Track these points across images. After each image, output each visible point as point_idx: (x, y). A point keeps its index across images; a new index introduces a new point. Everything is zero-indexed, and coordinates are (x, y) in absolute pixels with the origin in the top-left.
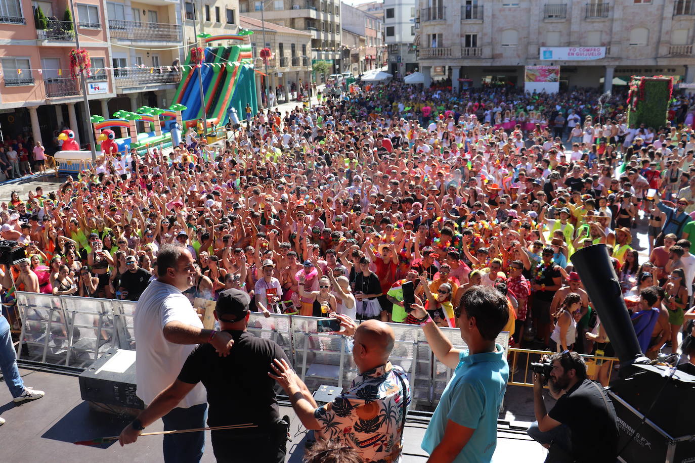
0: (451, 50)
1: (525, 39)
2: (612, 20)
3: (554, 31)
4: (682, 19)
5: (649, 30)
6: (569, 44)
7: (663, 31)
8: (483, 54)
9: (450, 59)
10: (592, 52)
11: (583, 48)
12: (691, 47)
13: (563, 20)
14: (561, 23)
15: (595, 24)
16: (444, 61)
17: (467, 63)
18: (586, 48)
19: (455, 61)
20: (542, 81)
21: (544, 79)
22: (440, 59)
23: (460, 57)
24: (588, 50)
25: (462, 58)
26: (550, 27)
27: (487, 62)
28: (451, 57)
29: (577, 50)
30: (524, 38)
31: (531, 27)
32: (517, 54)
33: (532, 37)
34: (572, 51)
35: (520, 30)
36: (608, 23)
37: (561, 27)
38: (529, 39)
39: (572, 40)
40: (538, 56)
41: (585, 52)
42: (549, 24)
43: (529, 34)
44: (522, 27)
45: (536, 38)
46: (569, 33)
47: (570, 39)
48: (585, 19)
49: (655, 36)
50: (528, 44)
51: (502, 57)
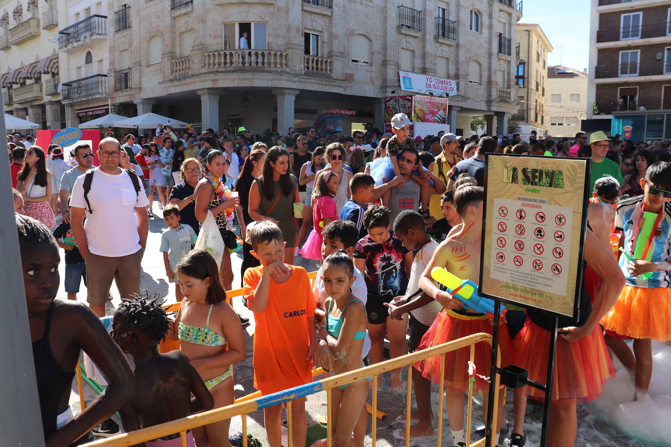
0: (286, 56)
1: (379, 56)
2: (458, 46)
3: (407, 49)
4: (503, 58)
5: (480, 65)
6: (424, 71)
7: (493, 69)
8: (334, 72)
9: (287, 73)
10: (446, 85)
11: (438, 78)
12: (510, 92)
13: (419, 35)
14: (415, 37)
15: (444, 47)
16: (276, 76)
17: (313, 85)
18: (440, 79)
19: (296, 79)
20: (431, 122)
21: (432, 119)
22: (267, 72)
23: (303, 73)
24: (442, 83)
25: (305, 74)
26: (404, 41)
27: (339, 86)
28: (288, 70)
29: (433, 79)
30: (378, 53)
31: (388, 36)
32: (371, 78)
33: (390, 52)
34: (429, 82)
35: (373, 39)
36: (453, 49)
37: (414, 44)
38: (385, 55)
39: (427, 66)
40: (397, 84)
41: (440, 85)
42: (402, 37)
43: (385, 47)
44: (376, 36)
45: (394, 56)
46: (424, 56)
47: (424, 63)
48: (436, 38)
49: (485, 74)
50: (385, 63)
51: (353, 80)
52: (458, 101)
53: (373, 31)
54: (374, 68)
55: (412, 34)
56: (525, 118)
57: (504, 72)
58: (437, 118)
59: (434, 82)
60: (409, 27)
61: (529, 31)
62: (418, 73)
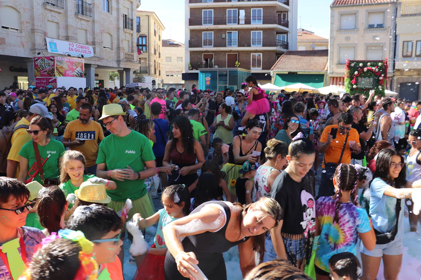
1: (28, 25)
2: (93, 21)
3: (53, 22)
4: (127, 31)
5: (111, 36)
6: (67, 38)
7: (120, 39)
10: (85, 49)
11: (78, 44)
12: (133, 55)
13: (62, 11)
14: (59, 13)
15: (83, 22)
18: (80, 45)
20: (71, 76)
21: (72, 74)
24: (82, 48)
26: (49, 15)
29: (75, 45)
30: (27, 22)
31: (34, 10)
32: (21, 42)
33: (37, 23)
34: (71, 47)
35: (22, 11)
36: (90, 24)
37: (58, 18)
38: (33, 25)
39: (69, 35)
40: (44, 48)
41: (80, 49)
42: (48, 12)
43: (32, 19)
44: (24, 9)
45: (41, 26)
46: (67, 27)
47: (67, 33)
48: (77, 14)
49: (115, 42)
50: (33, 31)
51: (4, 43)
52: (95, 61)
53: (21, 4)
54: (23, 34)
55: (56, 10)
56: (148, 72)
57: (128, 41)
58: (76, 74)
59: (75, 47)
60: (54, 5)
61: (148, 16)
62: (62, 40)
